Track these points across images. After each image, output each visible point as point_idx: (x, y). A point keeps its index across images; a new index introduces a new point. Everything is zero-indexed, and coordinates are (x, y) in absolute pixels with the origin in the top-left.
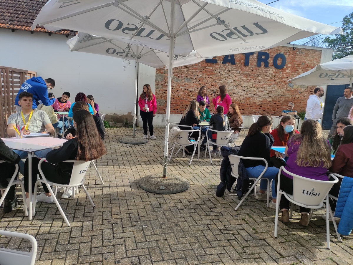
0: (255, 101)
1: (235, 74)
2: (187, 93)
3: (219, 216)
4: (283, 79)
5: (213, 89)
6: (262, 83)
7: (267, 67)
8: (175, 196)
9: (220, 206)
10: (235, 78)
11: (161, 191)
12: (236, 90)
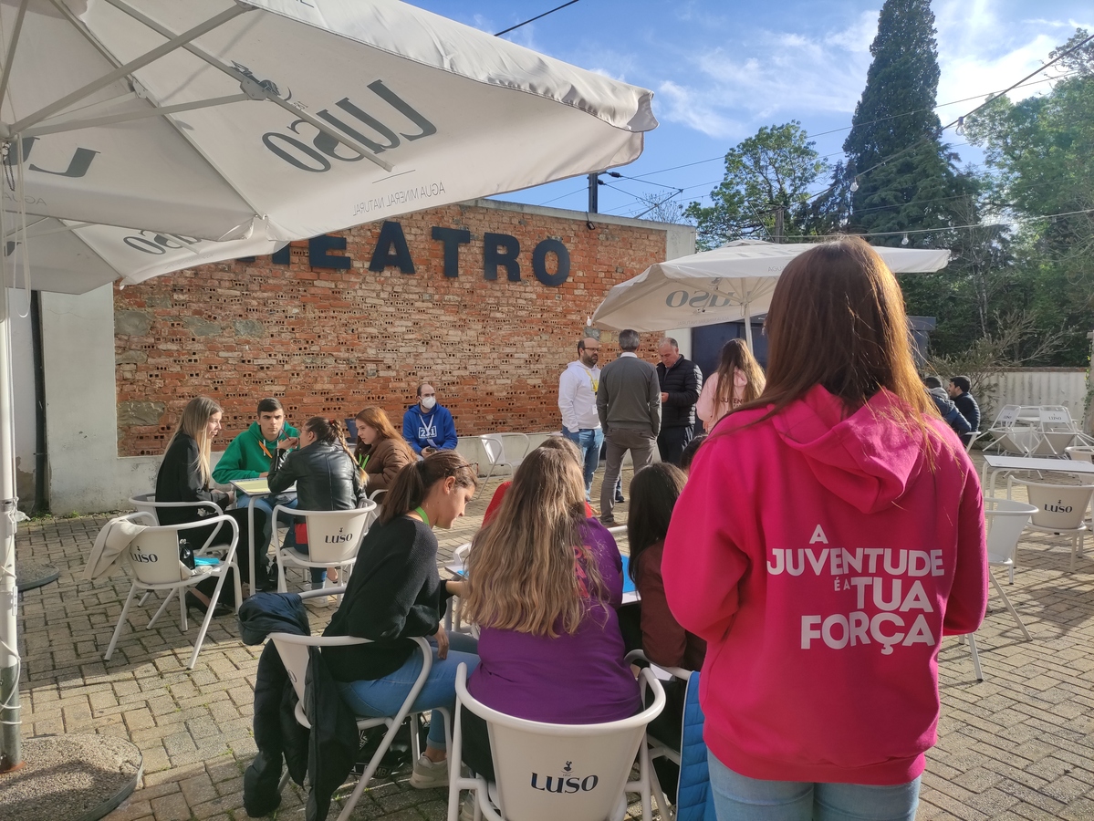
0: (489, 389)
1: (418, 304)
2: (250, 375)
4: (569, 317)
5: (343, 355)
6: (506, 329)
7: (516, 281)
10: (418, 317)
12: (425, 355)
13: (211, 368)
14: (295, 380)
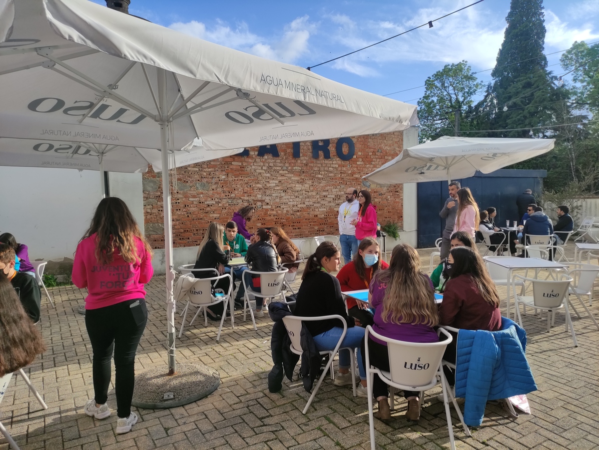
0: (316, 213)
1: (281, 172)
2: (203, 209)
3: (276, 431)
4: (354, 176)
5: (246, 198)
6: (323, 183)
7: (328, 158)
8: (194, 408)
9: (277, 411)
10: (281, 178)
11: (166, 402)
12: (284, 197)
13: (185, 206)
14: (224, 211)
